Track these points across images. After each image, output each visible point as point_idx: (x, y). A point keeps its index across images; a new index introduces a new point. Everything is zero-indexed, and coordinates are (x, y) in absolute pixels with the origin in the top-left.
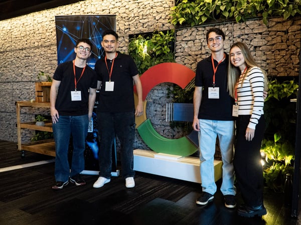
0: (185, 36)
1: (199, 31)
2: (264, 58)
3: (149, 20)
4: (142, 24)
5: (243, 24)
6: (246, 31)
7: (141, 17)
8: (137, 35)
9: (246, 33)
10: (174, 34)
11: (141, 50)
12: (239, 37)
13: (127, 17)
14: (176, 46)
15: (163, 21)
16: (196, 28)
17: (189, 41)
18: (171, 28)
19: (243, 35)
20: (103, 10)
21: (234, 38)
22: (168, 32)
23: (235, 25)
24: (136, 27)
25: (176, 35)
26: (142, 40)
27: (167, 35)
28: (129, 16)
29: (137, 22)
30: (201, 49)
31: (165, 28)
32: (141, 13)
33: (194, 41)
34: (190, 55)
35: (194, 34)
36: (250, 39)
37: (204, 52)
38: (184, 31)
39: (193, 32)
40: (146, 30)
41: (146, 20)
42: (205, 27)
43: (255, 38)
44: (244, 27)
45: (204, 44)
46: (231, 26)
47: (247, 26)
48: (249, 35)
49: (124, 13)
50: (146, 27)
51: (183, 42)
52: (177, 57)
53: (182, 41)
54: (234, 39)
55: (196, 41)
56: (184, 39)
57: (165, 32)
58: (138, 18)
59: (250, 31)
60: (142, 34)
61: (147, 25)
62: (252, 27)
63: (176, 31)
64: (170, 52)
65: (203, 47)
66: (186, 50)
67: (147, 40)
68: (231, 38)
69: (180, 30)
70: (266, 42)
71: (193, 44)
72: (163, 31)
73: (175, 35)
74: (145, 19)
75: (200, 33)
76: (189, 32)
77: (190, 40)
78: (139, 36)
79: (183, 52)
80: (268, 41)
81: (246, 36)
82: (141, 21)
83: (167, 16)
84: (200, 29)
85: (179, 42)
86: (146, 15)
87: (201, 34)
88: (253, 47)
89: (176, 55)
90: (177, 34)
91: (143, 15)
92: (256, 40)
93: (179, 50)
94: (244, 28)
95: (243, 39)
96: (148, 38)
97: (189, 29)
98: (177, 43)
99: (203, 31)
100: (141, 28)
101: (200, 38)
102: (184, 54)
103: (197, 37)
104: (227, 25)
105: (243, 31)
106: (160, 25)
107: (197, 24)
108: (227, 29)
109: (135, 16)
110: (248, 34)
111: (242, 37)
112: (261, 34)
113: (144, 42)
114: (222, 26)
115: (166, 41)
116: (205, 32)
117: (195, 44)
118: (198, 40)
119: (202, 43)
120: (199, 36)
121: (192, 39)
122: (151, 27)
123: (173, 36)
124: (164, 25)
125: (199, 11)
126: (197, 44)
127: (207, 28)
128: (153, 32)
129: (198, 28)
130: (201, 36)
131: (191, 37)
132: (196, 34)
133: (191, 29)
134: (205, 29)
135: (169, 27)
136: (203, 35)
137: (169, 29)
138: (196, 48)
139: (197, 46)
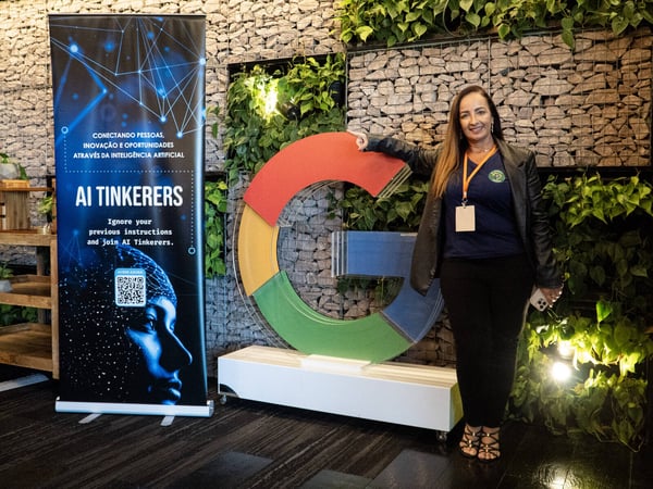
0: (370, 68)
1: (407, 57)
2: (566, 123)
3: (281, 29)
4: (261, 40)
5: (514, 44)
6: (521, 60)
7: (259, 23)
8: (250, 66)
9: (522, 64)
10: (344, 64)
11: (261, 102)
12: (504, 74)
13: (225, 21)
14: (349, 93)
15: (317, 34)
16: (398, 50)
17: (382, 80)
18: (335, 50)
19: (513, 69)
20: (162, 5)
21: (492, 75)
22: (328, 59)
23: (495, 45)
24: (248, 46)
25: (350, 67)
26: (264, 78)
27: (327, 65)
28: (229, 21)
29: (250, 34)
30: (412, 101)
31: (321, 50)
32: (260, 14)
33: (393, 82)
34: (384, 115)
35: (394, 64)
36: (532, 79)
37: (418, 107)
38: (369, 56)
39: (390, 59)
40: (271, 55)
41: (273, 31)
42: (420, 49)
43: (543, 77)
44: (517, 50)
45: (418, 89)
46: (484, 47)
47: (524, 49)
48: (528, 71)
49: (217, 12)
50: (272, 48)
51: (367, 83)
52: (352, 118)
53: (365, 80)
54: (493, 79)
55: (399, 82)
56: (369, 77)
57: (321, 59)
58: (251, 24)
59: (532, 61)
60: (262, 62)
61: (275, 40)
62: (535, 51)
63: (350, 58)
64: (335, 107)
65: (416, 97)
66: (374, 103)
67: (275, 77)
68: (485, 76)
69: (358, 55)
70: (570, 86)
71: (391, 89)
72: (316, 57)
73: (346, 67)
74: (270, 26)
75: (409, 62)
76: (382, 59)
77: (386, 80)
78: (255, 68)
79: (366, 108)
80: (575, 85)
81: (522, 73)
82: (259, 32)
83: (326, 20)
84: (409, 53)
85: (356, 83)
86: (273, 19)
87: (412, 66)
88: (538, 98)
89: (349, 114)
90: (352, 65)
91: (264, 18)
92: (546, 81)
93: (357, 103)
94: (517, 54)
95: (514, 79)
96: (278, 72)
97: (380, 53)
98: (351, 84)
99: (417, 58)
100: (259, 49)
101: (409, 75)
102: (370, 111)
103: (402, 72)
104: (474, 46)
105: (514, 59)
106: (309, 41)
107: (401, 42)
108: (474, 53)
109: (245, 19)
110: (525, 68)
111: (511, 74)
112: (556, 67)
113: (267, 82)
114: (464, 47)
115: (326, 79)
116: (420, 60)
117: (398, 90)
118: (404, 80)
119: (413, 87)
120: (407, 70)
121: (389, 76)
122: (286, 47)
123: (341, 69)
124: (317, 42)
125: (408, 11)
126: (403, 89)
127: (427, 51)
128: (290, 59)
129: (403, 52)
130: (412, 71)
131: (386, 71)
132: (400, 66)
133: (385, 54)
134: (421, 54)
135: (331, 48)
136: (417, 68)
137: (330, 52)
138: (399, 98)
139: (401, 93)
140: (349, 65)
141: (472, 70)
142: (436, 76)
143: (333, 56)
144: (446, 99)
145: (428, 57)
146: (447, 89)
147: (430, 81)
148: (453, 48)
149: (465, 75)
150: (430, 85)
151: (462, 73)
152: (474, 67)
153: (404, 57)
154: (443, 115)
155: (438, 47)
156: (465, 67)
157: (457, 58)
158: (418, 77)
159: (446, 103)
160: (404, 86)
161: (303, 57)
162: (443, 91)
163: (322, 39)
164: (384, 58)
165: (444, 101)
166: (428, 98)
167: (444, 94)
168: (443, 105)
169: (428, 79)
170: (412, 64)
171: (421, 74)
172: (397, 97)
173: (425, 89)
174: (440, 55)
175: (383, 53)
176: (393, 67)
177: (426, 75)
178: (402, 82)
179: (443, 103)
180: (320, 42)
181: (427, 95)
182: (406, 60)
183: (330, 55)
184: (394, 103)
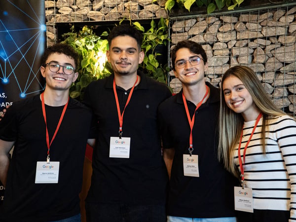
0: (191, 33)
1: (225, 23)
8: (78, 27)
10: (167, 29)
11: (91, 61)
16: (218, 17)
18: (158, 16)
22: (152, 23)
24: (75, 7)
25: (172, 32)
26: (93, 39)
27: (152, 30)
30: (229, 63)
31: (145, 15)
33: (212, 46)
35: (213, 30)
38: (189, 23)
39: (209, 25)
40: (98, 17)
42: (237, 15)
45: (235, 52)
50: (99, 10)
52: (173, 77)
55: (216, 46)
57: (146, 23)
63: (172, 23)
64: (159, 67)
65: (233, 59)
67: (103, 38)
69: (180, 20)
71: (209, 52)
72: (142, 22)
73: (169, 31)
75: (227, 28)
77: (205, 44)
78: (84, 29)
84: (227, 19)
87: (230, 32)
89: (170, 74)
90: (174, 30)
96: (105, 33)
97: (201, 19)
99: (235, 24)
100: (86, 11)
101: (227, 39)
103: (220, 36)
106: (135, 6)
107: (220, 9)
113: (95, 42)
114: (282, 13)
115: (151, 43)
116: (238, 26)
117: (216, 53)
118: (221, 44)
119: (230, 50)
120: (225, 35)
121: (208, 41)
122: (113, 11)
123: (164, 34)
124: (141, 8)
126: (221, 52)
127: (244, 18)
128: (117, 22)
129: (221, 18)
130: (230, 36)
131: (205, 35)
132: (219, 31)
133: (205, 20)
134: (238, 20)
135: (155, 14)
136: (234, 33)
137: (154, 17)
138: (217, 60)
139: (219, 56)
140: (171, 30)
141: (289, 34)
142: (252, 40)
143: (157, 21)
144: (262, 61)
145: (245, 23)
146: (263, 52)
147: (247, 45)
148: (270, 14)
149: (281, 40)
150: (246, 49)
151: (278, 37)
152: (291, 31)
153: (222, 23)
155: (256, 13)
156: (281, 31)
157: (274, 23)
158: (236, 41)
159: (262, 65)
160: (222, 50)
161: (129, 21)
162: (259, 54)
163: (146, 5)
164: (204, 24)
165: (259, 63)
166: (245, 60)
167: (260, 56)
168: (259, 67)
169: (244, 44)
170: (230, 29)
171: (238, 38)
172: (215, 59)
173: (242, 53)
174: (257, 21)
175: (203, 19)
176: (212, 32)
177: (243, 40)
178: (220, 45)
179: (259, 65)
180: (145, 7)
181: (243, 58)
182: (224, 26)
183: (154, 20)
184: (213, 65)
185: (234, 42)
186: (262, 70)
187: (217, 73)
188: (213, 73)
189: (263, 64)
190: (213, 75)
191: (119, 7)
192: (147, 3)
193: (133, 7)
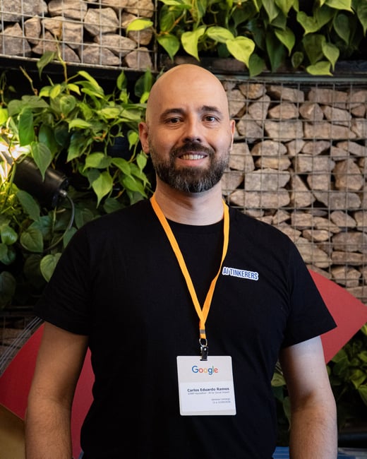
15: (91, 18)
18: (133, 65)
30: (288, 186)
31: (102, 54)
35: (258, 111)
37: (302, 197)
39: (252, 102)
45: (304, 165)
55: (265, 148)
75: (287, 111)
84: (287, 93)
101: (288, 136)
103: (272, 128)
106: (72, 32)
117: (262, 162)
118: (276, 145)
119: (292, 159)
120: (283, 126)
125: (296, 9)
126: (275, 161)
129: (273, 89)
130: (292, 129)
131: (241, 123)
132: (268, 117)
133: (237, 88)
134: (306, 98)
135: (123, 59)
136: (299, 124)
137: (122, 66)
138: (267, 179)
139: (271, 171)
142: (335, 143)
144: (357, 188)
145: (321, 105)
146: (357, 171)
147: (326, 152)
150: (325, 160)
153: (275, 100)
154: (348, 218)
158: (303, 143)
159: (355, 195)
160: (276, 157)
161: (61, 66)
162: (349, 172)
163: (105, 34)
164: (237, 97)
165: (351, 191)
166: (323, 183)
167: (352, 178)
168: (350, 199)
169: (321, 149)
170: (293, 115)
171: (308, 136)
172: (263, 176)
173: (317, 167)
174: (346, 104)
175: (233, 86)
176: (255, 118)
177: (318, 140)
178: (272, 147)
179: (350, 195)
180: (100, 38)
181: (319, 178)
182: (281, 107)
183: (126, 73)
184: (258, 188)
185: (300, 144)
186: (356, 205)
187: (267, 207)
188: (257, 206)
189: (357, 193)
190: (258, 210)
191: (31, 25)
192: (106, 30)
193: (70, 33)
